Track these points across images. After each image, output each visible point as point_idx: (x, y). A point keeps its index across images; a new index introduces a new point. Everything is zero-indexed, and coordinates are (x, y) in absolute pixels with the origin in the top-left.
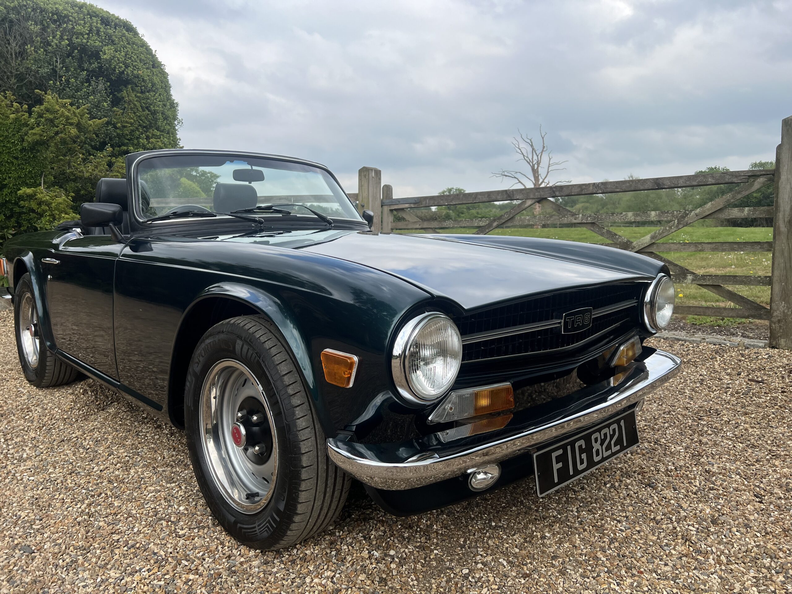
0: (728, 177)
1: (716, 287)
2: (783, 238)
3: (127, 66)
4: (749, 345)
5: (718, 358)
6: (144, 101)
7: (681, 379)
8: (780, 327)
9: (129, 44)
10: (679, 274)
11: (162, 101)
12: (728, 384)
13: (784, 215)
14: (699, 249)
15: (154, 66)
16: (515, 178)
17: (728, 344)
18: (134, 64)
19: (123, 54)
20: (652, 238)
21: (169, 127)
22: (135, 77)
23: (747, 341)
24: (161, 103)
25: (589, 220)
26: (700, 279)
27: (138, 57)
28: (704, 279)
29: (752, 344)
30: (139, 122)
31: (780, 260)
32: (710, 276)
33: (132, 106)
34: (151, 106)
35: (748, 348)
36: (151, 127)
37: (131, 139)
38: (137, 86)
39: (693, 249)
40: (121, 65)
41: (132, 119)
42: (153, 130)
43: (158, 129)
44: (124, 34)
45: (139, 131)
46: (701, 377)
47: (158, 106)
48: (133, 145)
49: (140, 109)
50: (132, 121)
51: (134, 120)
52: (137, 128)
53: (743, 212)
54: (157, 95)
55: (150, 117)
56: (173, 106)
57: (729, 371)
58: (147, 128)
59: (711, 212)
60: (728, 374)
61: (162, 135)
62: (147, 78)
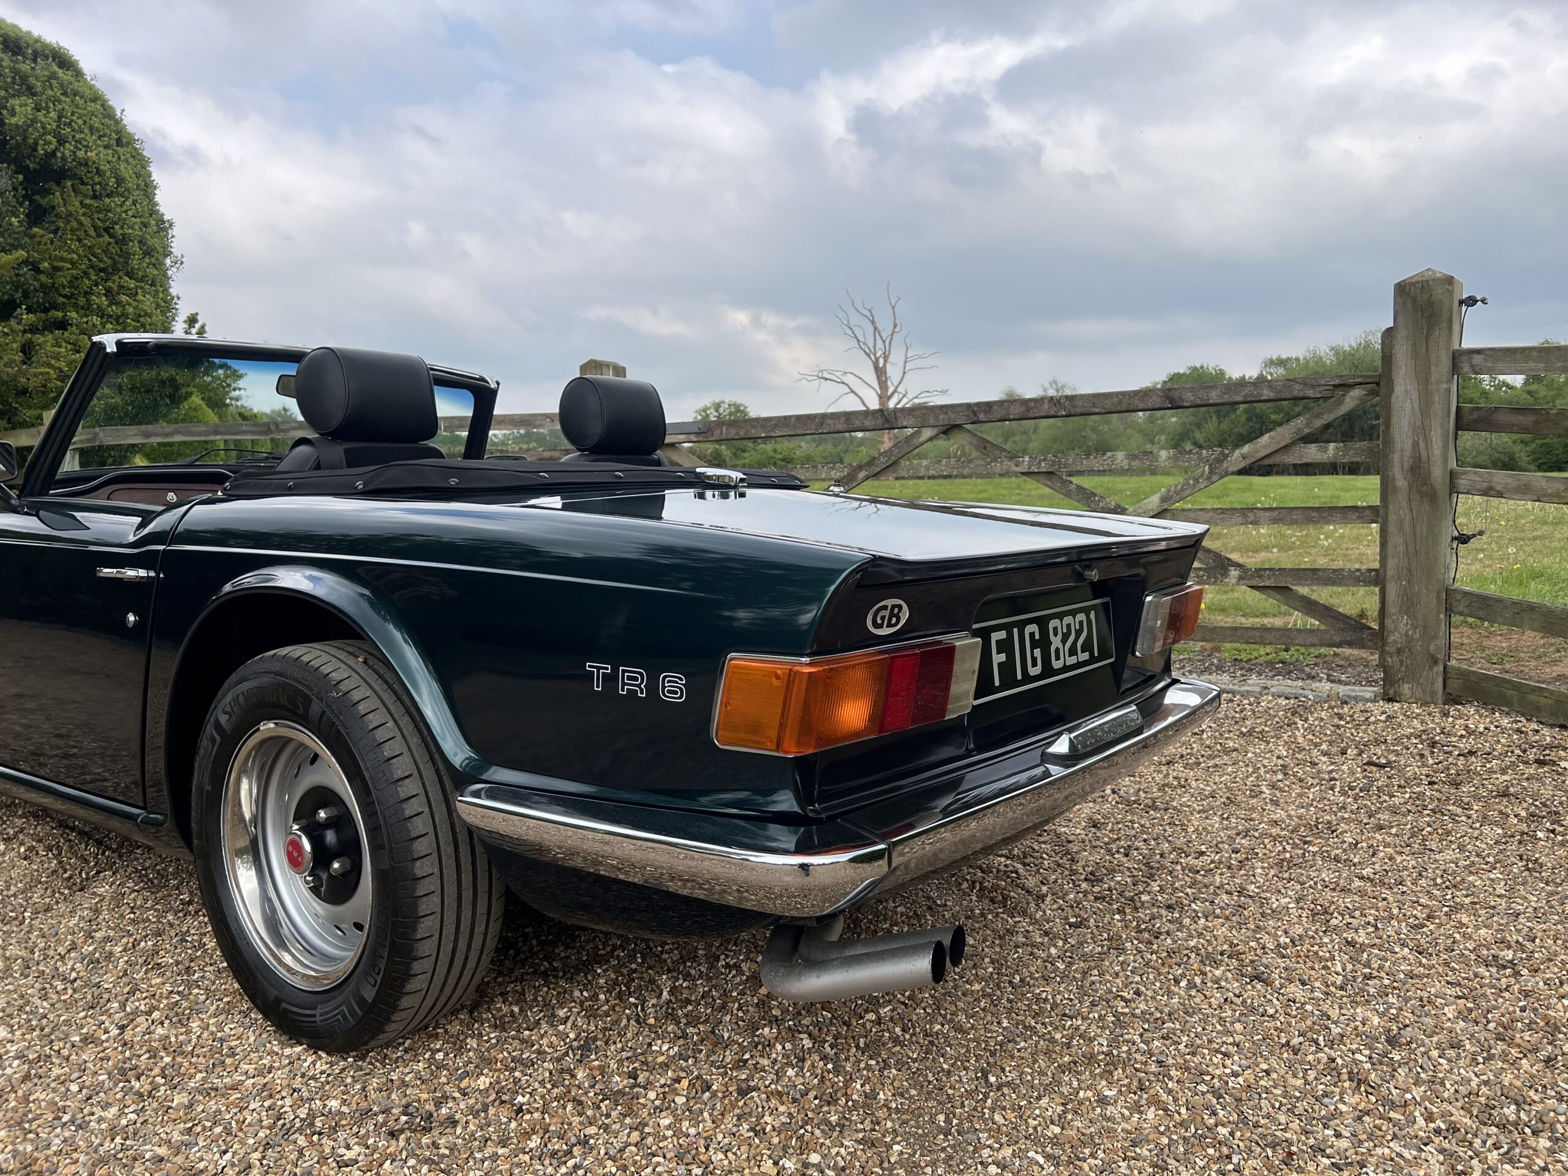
0: (1297, 387)
1: (1283, 591)
2: (1402, 498)
3: (62, 142)
4: (1348, 696)
5: (1300, 723)
6: (101, 216)
7: (1247, 766)
8: (1402, 661)
9: (65, 94)
10: (1214, 568)
11: (140, 217)
12: (1331, 772)
13: (1402, 456)
14: (1250, 520)
15: (119, 143)
16: (845, 384)
17: (1311, 697)
18: (77, 136)
19: (53, 114)
20: (1164, 499)
21: (155, 272)
22: (80, 164)
23: (1342, 690)
24: (138, 220)
25: (1044, 467)
26: (1252, 577)
27: (85, 122)
28: (1260, 577)
29: (1353, 694)
30: (90, 260)
31: (1396, 540)
32: (1270, 569)
33: (74, 224)
34: (117, 227)
35: (1346, 703)
36: (116, 270)
37: (73, 294)
38: (83, 183)
39: (1240, 520)
40: (49, 138)
41: (73, 252)
42: (120, 278)
43: (130, 275)
44: (55, 73)
45: (90, 279)
46: (1280, 762)
47: (132, 228)
48: (76, 307)
49: (92, 232)
50: (75, 256)
51: (79, 256)
52: (85, 273)
53: (1325, 452)
54: (127, 203)
55: (114, 249)
56: (163, 227)
57: (1324, 747)
58: (107, 273)
59: (1269, 451)
60: (1324, 754)
61: (142, 288)
62: (105, 167)
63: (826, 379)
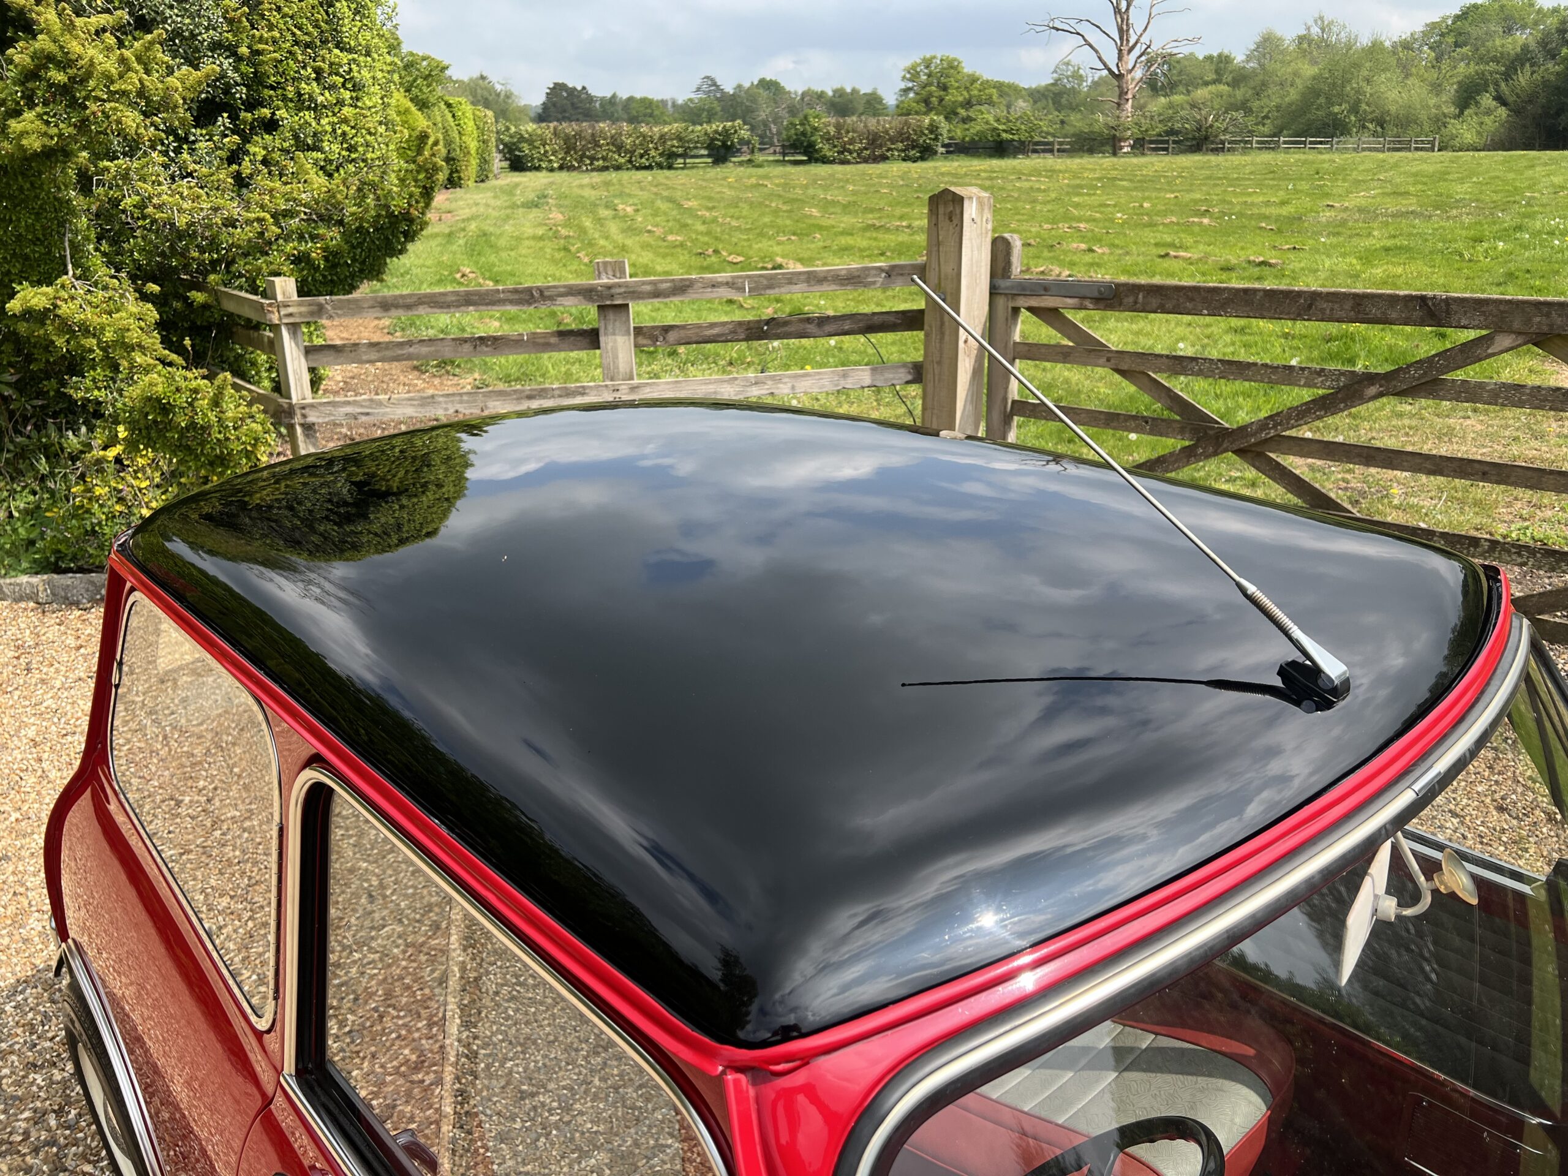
16: (1078, 34)
30: (294, 34)
36: (324, 42)
37: (279, 83)
42: (330, 51)
43: (341, 46)
45: (296, 61)
50: (276, 34)
51: (281, 31)
63: (1058, 29)
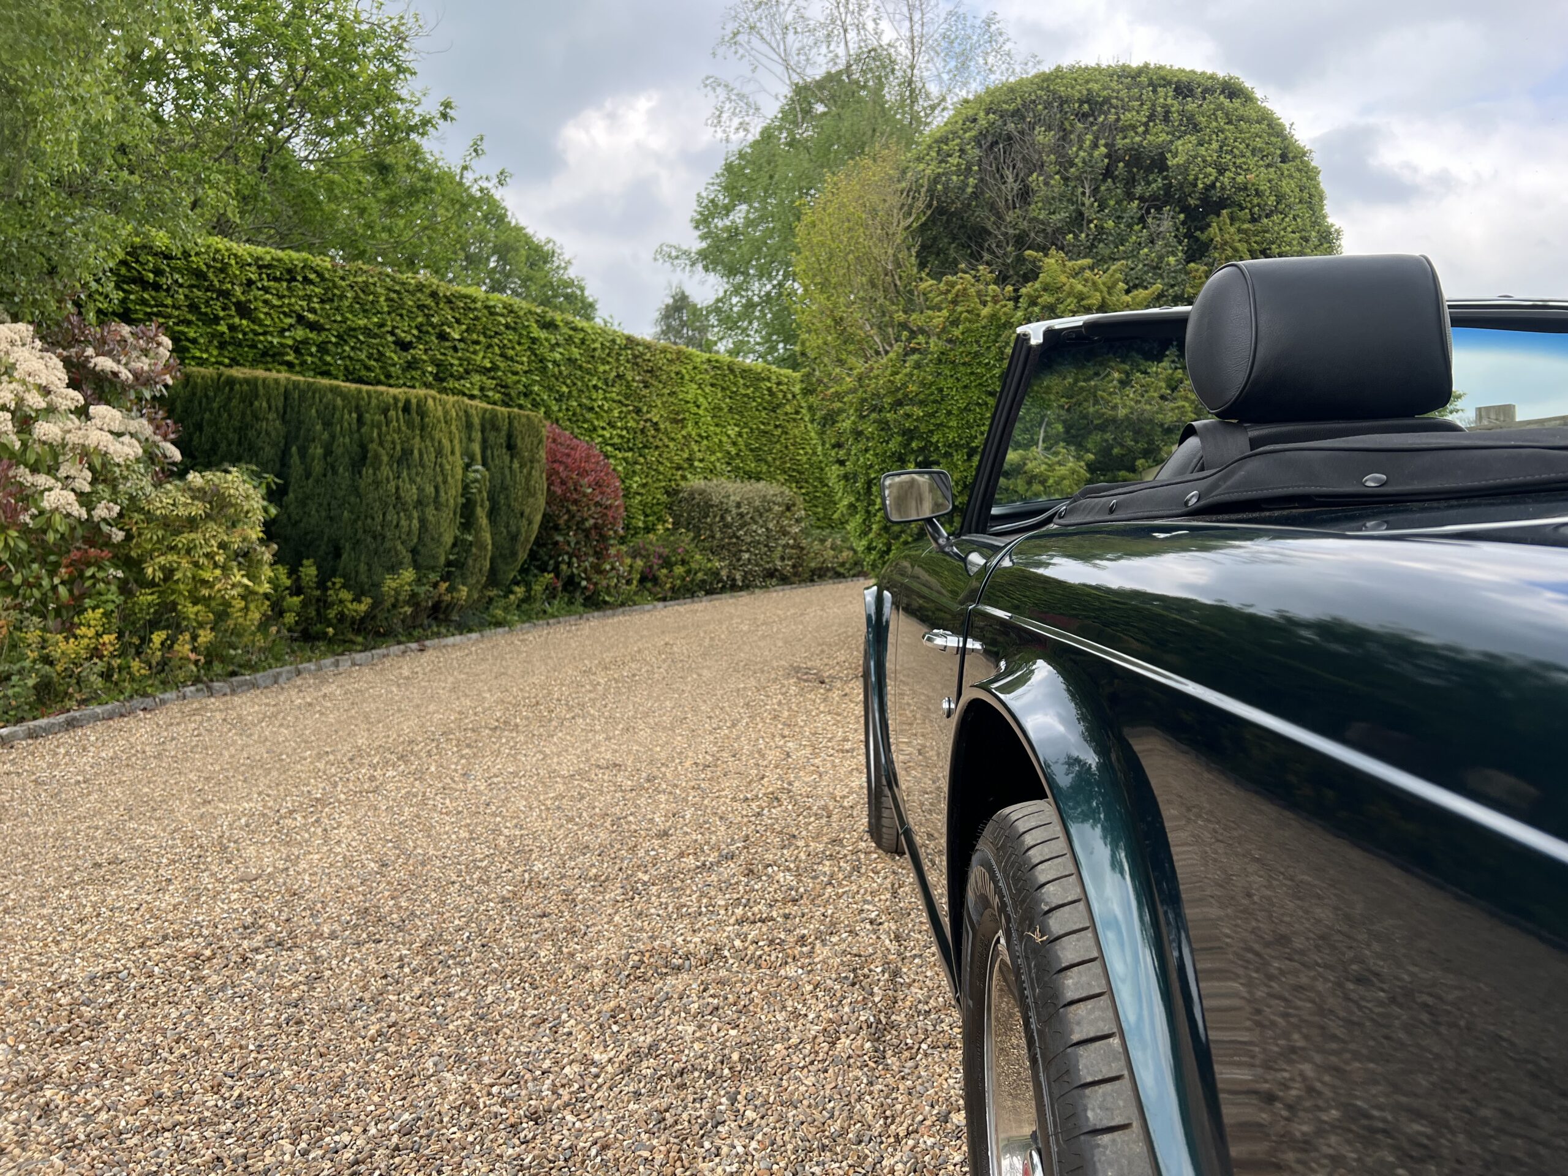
3: (1221, 171)
9: (1230, 122)
11: (1301, 231)
15: (1284, 158)
18: (1238, 161)
19: (1215, 146)
22: (1240, 189)
24: (1298, 234)
27: (1248, 146)
33: (1230, 252)
38: (1242, 209)
40: (1209, 170)
44: (1222, 104)
54: (1287, 220)
56: (1328, 236)
62: (1264, 187)
